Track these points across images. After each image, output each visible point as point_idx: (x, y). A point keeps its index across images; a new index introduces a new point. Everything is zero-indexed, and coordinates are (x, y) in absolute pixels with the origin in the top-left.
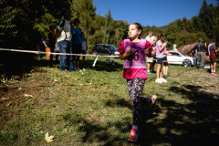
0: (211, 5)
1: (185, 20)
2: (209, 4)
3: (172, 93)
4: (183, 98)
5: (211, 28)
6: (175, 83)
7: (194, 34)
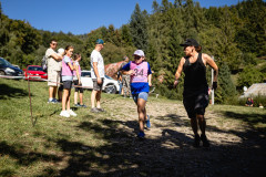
0: (145, 12)
1: (111, 29)
2: (142, 10)
3: (81, 131)
4: (95, 137)
5: (144, 42)
6: (88, 116)
7: (123, 49)
